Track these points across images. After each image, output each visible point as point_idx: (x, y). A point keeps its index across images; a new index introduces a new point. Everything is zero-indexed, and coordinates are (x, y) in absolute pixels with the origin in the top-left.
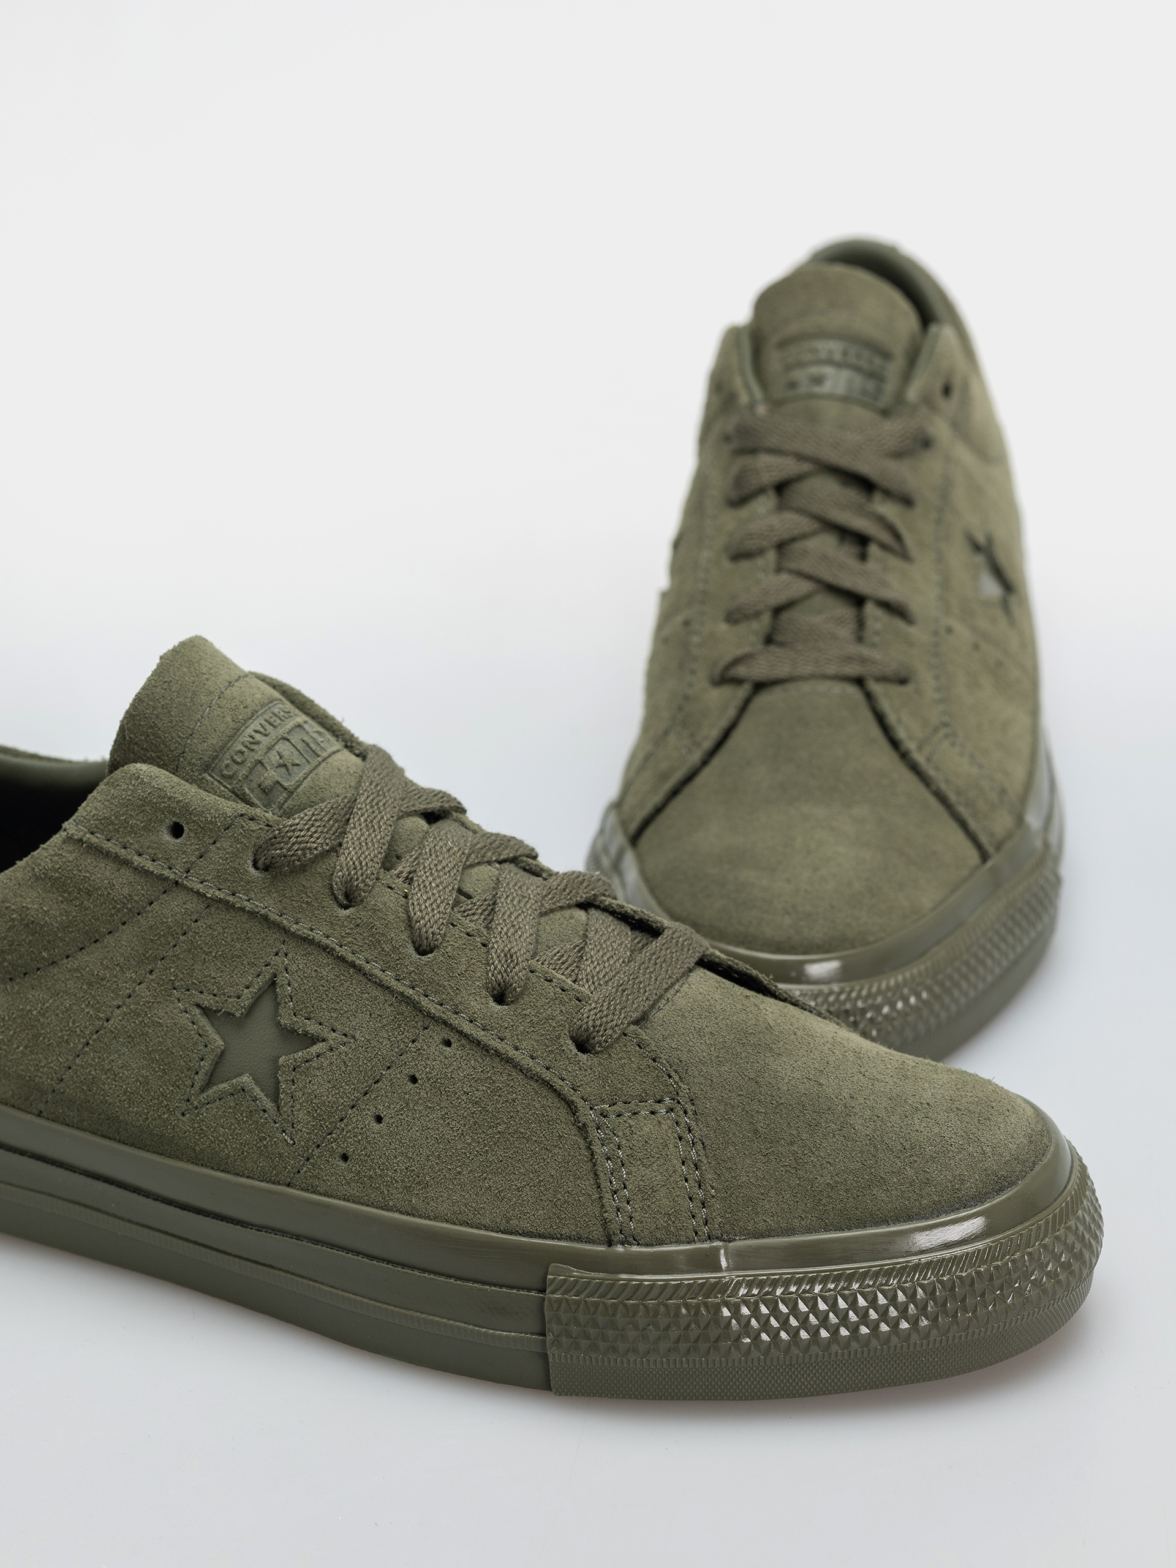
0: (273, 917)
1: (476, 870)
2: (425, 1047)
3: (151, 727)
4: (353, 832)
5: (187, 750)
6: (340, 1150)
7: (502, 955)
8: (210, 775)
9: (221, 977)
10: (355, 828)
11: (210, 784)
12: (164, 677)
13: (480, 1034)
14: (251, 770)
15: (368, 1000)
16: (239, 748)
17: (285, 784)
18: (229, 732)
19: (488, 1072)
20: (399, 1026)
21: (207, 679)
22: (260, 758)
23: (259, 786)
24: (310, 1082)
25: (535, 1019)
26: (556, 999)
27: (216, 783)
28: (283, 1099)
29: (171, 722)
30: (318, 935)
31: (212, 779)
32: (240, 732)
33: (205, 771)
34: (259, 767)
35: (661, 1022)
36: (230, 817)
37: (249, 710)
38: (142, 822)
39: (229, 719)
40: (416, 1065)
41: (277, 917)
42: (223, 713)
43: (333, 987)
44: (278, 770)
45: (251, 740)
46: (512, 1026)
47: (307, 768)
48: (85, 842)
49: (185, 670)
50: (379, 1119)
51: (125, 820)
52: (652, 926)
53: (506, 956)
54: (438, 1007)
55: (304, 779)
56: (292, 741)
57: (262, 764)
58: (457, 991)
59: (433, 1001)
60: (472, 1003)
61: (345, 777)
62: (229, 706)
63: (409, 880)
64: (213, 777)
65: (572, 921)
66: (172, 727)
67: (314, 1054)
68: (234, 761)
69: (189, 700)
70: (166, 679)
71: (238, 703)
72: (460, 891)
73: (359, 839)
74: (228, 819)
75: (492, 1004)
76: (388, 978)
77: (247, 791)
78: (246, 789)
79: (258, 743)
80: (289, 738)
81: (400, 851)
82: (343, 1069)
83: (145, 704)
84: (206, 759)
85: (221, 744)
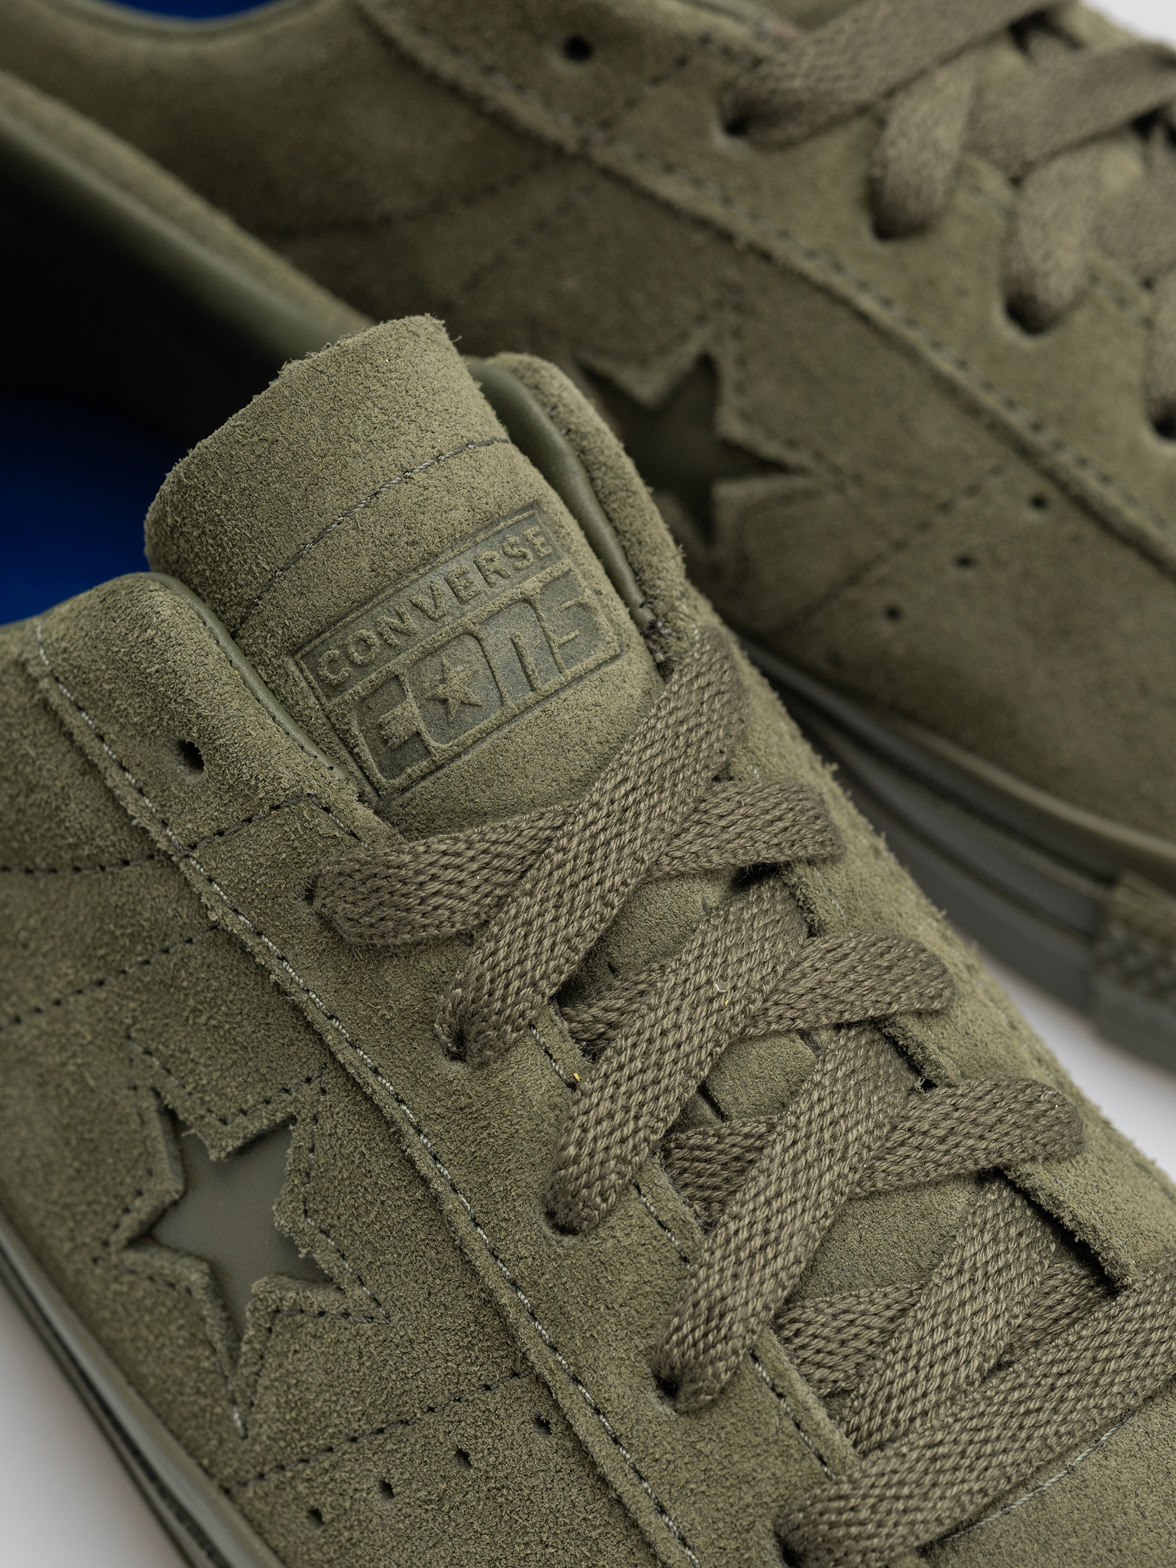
0: (314, 1015)
1: (759, 1049)
2: (502, 1412)
3: (212, 521)
4: (526, 901)
5: (267, 596)
6: (312, 1501)
7: (704, 1304)
8: (297, 664)
9: (206, 1066)
10: (531, 894)
11: (291, 682)
12: (264, 428)
13: (601, 1450)
14: (375, 691)
15: (433, 1263)
16: (364, 632)
17: (433, 743)
18: (356, 593)
19: (595, 1528)
20: (470, 1347)
21: (356, 455)
22: (399, 670)
23: (380, 726)
24: (296, 1352)
25: (717, 1471)
26: (776, 1442)
27: (304, 684)
28: (245, 1354)
29: (250, 527)
30: (381, 1087)
31: (297, 673)
32: (382, 596)
33: (292, 654)
34: (393, 687)
35: (989, 1547)
36: (285, 790)
37: (416, 552)
38: (137, 714)
39: (364, 563)
40: (476, 1437)
41: (321, 1019)
42: (357, 543)
43: (383, 1202)
44: (430, 706)
45: (396, 621)
46: (669, 1462)
47: (494, 717)
48: (40, 692)
49: (316, 421)
50: (387, 1489)
51: (110, 691)
52: (1103, 1268)
53: (710, 1309)
54: (546, 1351)
55: (475, 742)
56: (484, 644)
57: (401, 685)
58: (591, 1342)
59: (541, 1336)
60: (611, 1379)
61: (571, 755)
62: (377, 533)
63: (593, 1049)
64: (301, 671)
65: (923, 1225)
66: (250, 541)
67: (315, 1306)
68: (348, 656)
69: (298, 494)
70: (268, 435)
71: (401, 529)
72: (704, 1090)
73: (528, 923)
74: (280, 792)
75: (652, 1395)
76: (478, 1240)
77: (355, 730)
78: (355, 723)
79: (407, 634)
80: (482, 635)
81: (619, 959)
82: (355, 1365)
83: (210, 473)
84: (295, 632)
85: (333, 611)
